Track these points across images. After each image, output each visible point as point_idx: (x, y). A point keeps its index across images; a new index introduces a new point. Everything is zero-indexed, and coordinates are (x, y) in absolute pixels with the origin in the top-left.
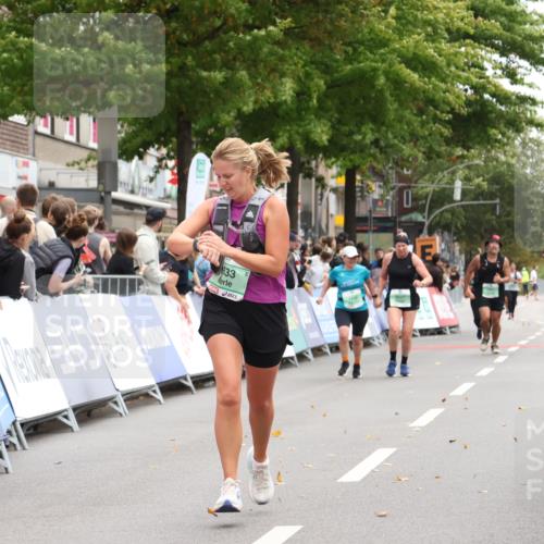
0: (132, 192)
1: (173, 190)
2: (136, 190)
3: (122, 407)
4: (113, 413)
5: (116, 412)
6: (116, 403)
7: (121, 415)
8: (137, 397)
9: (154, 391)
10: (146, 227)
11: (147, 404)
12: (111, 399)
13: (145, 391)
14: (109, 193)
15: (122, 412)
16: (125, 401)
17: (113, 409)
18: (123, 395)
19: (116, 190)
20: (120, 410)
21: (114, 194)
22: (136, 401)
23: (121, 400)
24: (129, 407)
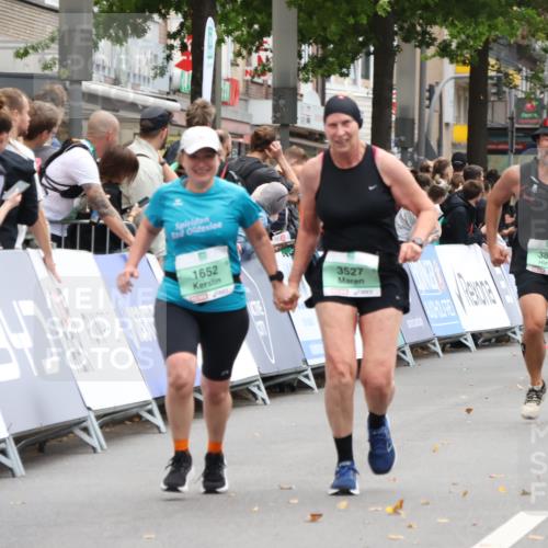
0: (116, 82)
1: (183, 78)
2: (123, 79)
3: (96, 437)
4: (81, 447)
5: (88, 444)
6: (86, 430)
7: (94, 450)
8: (121, 422)
9: (150, 412)
10: (143, 142)
11: (137, 433)
12: (79, 423)
13: (134, 411)
14: (79, 82)
15: (96, 444)
16: (101, 427)
17: (81, 440)
18: (98, 418)
19: (89, 78)
20: (93, 442)
21: (86, 86)
22: (118, 428)
23: (94, 425)
24: (108, 437)
